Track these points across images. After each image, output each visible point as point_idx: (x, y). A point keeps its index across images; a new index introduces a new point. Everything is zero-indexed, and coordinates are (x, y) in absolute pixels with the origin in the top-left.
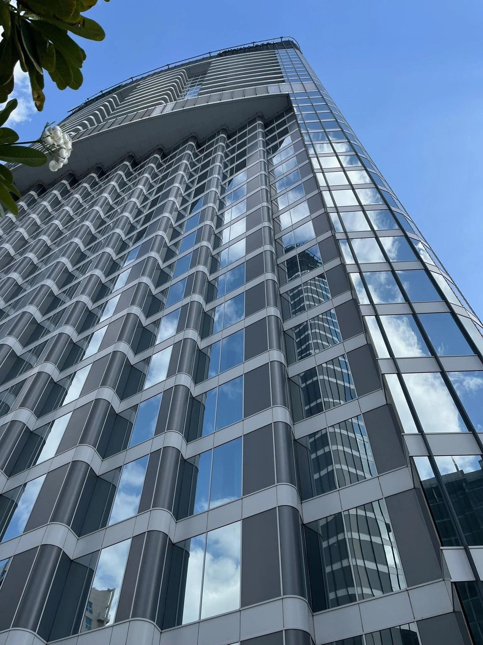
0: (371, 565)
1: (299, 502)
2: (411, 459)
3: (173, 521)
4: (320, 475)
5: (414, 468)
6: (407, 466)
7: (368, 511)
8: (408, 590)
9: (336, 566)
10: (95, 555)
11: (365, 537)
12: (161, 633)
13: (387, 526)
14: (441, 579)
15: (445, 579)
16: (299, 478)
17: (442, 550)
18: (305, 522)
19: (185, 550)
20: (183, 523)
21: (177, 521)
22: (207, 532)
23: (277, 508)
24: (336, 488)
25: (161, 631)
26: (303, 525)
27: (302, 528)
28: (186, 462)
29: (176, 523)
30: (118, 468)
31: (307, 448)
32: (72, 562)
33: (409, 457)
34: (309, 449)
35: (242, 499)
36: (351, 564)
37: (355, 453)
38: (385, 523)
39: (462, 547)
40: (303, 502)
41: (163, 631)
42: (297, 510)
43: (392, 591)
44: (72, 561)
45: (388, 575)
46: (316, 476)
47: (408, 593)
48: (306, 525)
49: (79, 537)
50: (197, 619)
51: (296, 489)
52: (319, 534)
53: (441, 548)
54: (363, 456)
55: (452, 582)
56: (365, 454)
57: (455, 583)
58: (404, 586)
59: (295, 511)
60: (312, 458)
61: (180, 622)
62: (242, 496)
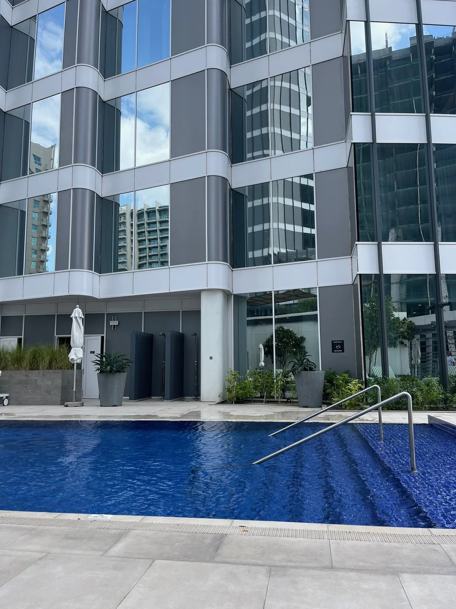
0: (286, 133)
1: (229, 66)
2: (347, 23)
3: (101, 79)
4: (252, 44)
5: (348, 35)
6: (341, 33)
7: (293, 83)
8: (313, 149)
9: (256, 133)
10: (27, 107)
11: (285, 109)
12: (102, 176)
13: (308, 100)
14: (344, 141)
15: (347, 141)
16: (230, 40)
17: (351, 115)
18: (232, 87)
19: (117, 109)
20: (111, 82)
21: (105, 80)
22: (137, 92)
23: (206, 70)
24: (267, 53)
25: (102, 174)
26: (230, 89)
27: (229, 92)
28: (108, 14)
29: (104, 81)
30: (32, 17)
31: (242, 6)
32: (6, 114)
33: (346, 21)
34: (243, 7)
35: (171, 59)
36: (270, 131)
37: (292, 21)
38: (307, 95)
39: (370, 114)
40: (232, 66)
41: (103, 175)
42: (226, 74)
43: (300, 149)
44: (5, 112)
45: (299, 140)
46: (248, 45)
47: (313, 151)
48: (232, 90)
49: (6, 90)
50: (132, 166)
51: (227, 51)
52: (245, 99)
53: (351, 113)
54: (299, 26)
55: (352, 143)
56: (302, 23)
57: (354, 144)
58: (311, 145)
59: (223, 75)
60: (246, 24)
61: (118, 168)
62: (170, 56)
